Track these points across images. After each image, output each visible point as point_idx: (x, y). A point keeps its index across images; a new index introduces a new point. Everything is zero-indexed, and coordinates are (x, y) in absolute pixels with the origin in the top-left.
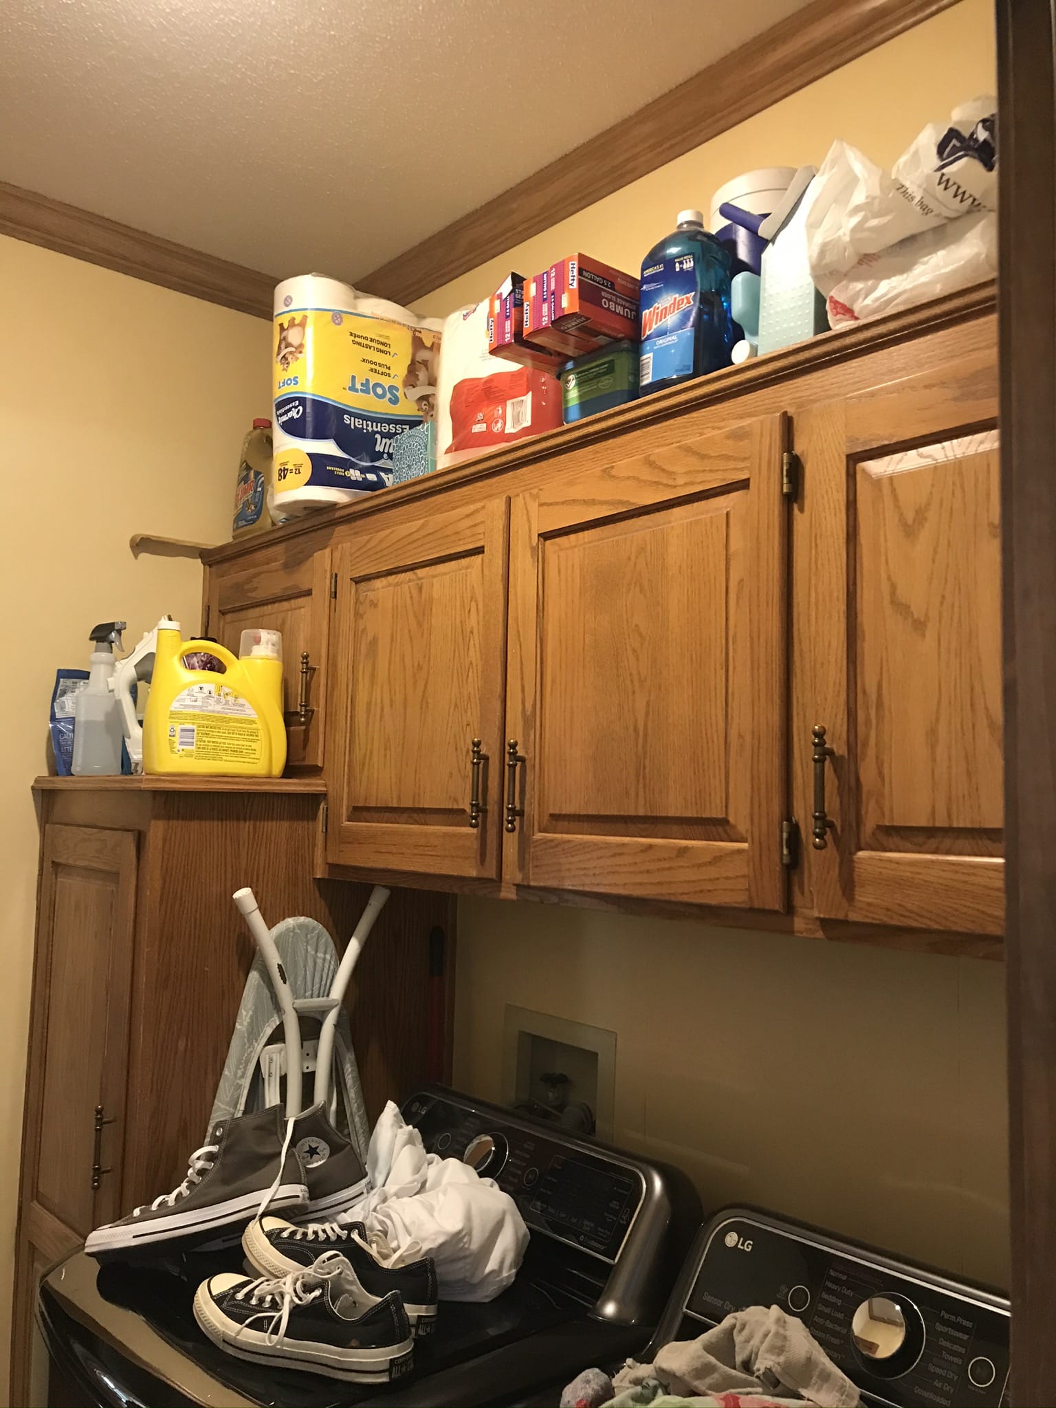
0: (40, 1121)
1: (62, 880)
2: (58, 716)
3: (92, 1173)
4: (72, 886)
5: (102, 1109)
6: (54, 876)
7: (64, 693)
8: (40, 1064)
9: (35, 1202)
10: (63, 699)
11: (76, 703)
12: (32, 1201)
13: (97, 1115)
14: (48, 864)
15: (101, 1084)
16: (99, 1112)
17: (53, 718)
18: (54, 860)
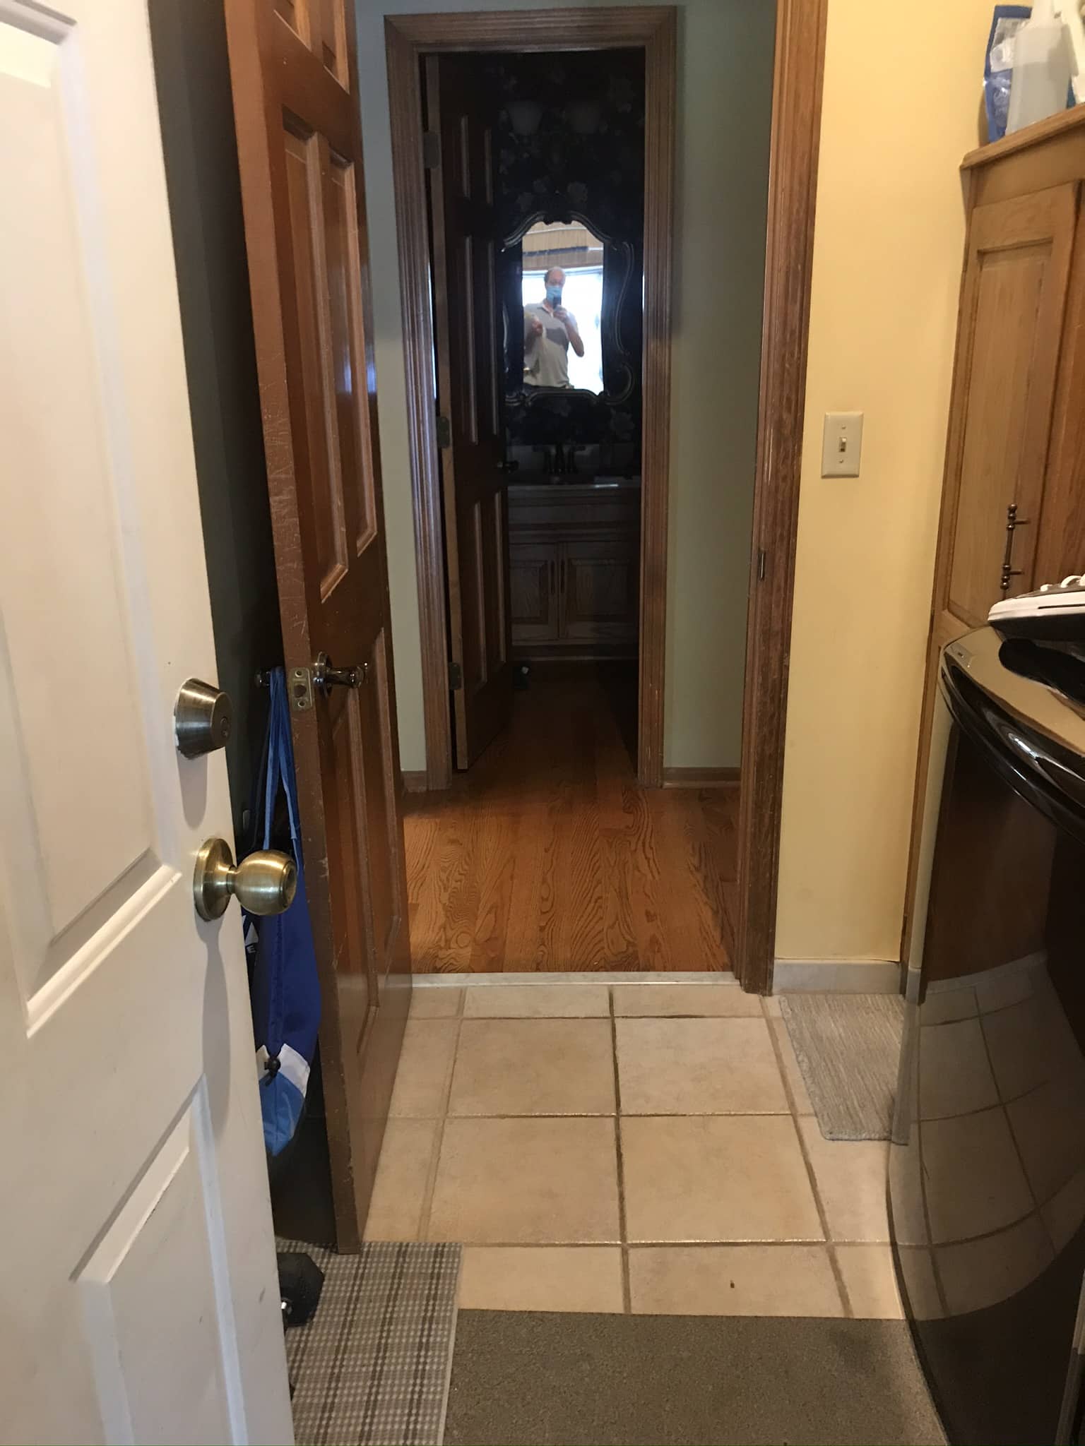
0: (953, 534)
1: (988, 269)
2: (994, 69)
3: (1001, 572)
4: (999, 271)
5: (1015, 508)
6: (979, 269)
7: (1000, 41)
8: (956, 475)
9: (946, 610)
10: (1000, 46)
11: (1015, 50)
12: (944, 609)
13: (1010, 513)
14: (973, 255)
15: (1017, 485)
16: (1012, 510)
17: (988, 73)
18: (981, 248)
